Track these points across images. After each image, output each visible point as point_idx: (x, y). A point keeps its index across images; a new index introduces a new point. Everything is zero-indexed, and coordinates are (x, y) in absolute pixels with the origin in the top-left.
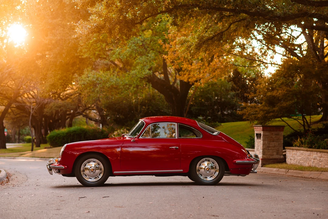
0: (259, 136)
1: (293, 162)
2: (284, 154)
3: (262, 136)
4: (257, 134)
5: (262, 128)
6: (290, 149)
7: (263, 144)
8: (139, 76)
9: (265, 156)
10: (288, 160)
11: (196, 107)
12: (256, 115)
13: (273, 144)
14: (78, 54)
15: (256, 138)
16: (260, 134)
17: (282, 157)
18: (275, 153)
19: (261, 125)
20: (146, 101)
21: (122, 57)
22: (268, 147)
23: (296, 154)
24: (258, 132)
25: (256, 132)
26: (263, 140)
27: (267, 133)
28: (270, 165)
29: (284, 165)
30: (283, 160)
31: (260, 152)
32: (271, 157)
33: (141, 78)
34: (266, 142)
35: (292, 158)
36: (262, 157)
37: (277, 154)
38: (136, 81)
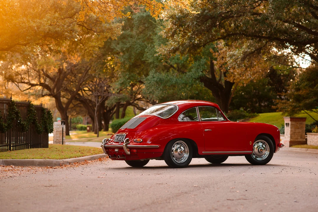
0: (287, 124)
1: (312, 144)
2: (306, 138)
3: (290, 125)
4: (286, 124)
5: (290, 119)
6: (310, 134)
7: (291, 131)
8: (193, 77)
9: (292, 140)
10: (308, 142)
11: (237, 100)
12: (286, 109)
13: (297, 131)
14: (144, 59)
15: (285, 126)
16: (289, 124)
17: (304, 140)
18: (299, 138)
19: (289, 117)
20: (195, 95)
21: (180, 62)
22: (294, 133)
23: (314, 138)
24: (287, 122)
25: (285, 122)
26: (291, 128)
27: (294, 123)
28: (296, 146)
29: (305, 146)
30: (305, 143)
31: (288, 137)
32: (296, 140)
33: (195, 79)
34: (293, 129)
35: (311, 141)
36: (290, 140)
37: (301, 138)
38: (191, 81)
